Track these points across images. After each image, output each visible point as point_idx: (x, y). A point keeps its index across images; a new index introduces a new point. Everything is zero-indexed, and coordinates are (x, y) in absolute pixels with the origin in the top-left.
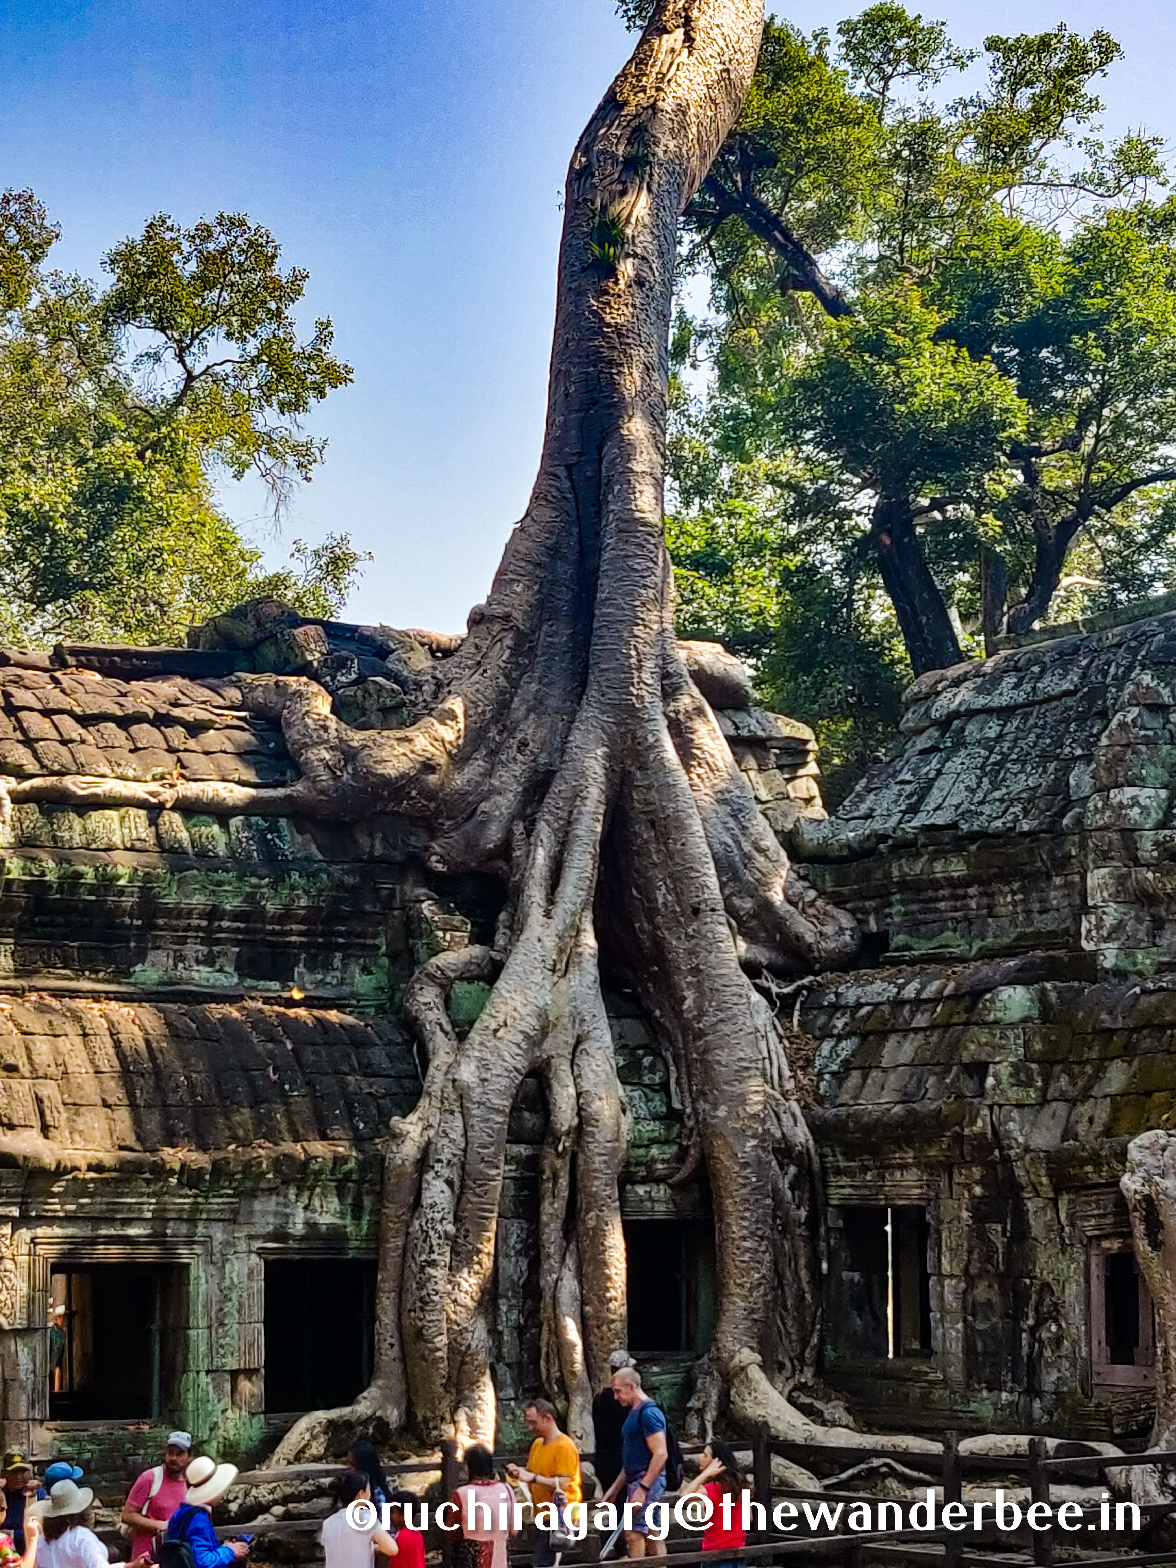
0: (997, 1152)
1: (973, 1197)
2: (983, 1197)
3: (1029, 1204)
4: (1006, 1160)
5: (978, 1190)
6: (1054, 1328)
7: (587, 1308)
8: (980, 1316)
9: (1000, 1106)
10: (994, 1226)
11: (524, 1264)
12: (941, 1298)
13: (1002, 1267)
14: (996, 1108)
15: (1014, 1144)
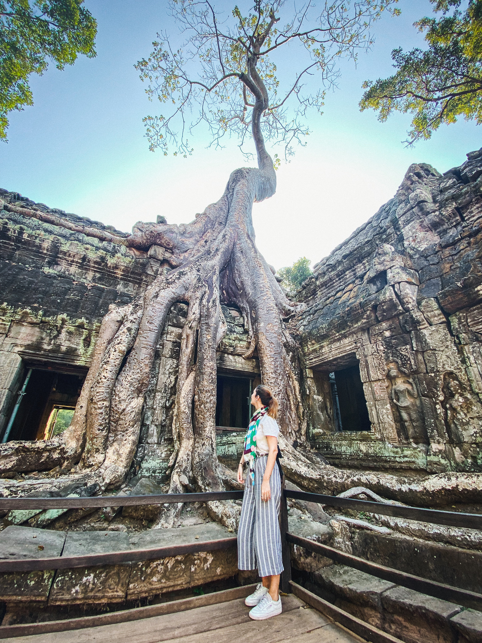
0: (400, 308)
1: (385, 339)
2: (392, 336)
3: (424, 331)
4: (407, 310)
5: (387, 334)
6: (461, 399)
7: (196, 397)
8: (402, 399)
9: (399, 283)
10: (404, 347)
11: (173, 378)
12: (373, 393)
13: (414, 367)
14: (397, 286)
15: (411, 301)
